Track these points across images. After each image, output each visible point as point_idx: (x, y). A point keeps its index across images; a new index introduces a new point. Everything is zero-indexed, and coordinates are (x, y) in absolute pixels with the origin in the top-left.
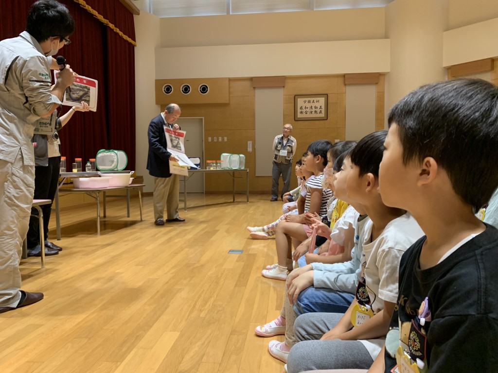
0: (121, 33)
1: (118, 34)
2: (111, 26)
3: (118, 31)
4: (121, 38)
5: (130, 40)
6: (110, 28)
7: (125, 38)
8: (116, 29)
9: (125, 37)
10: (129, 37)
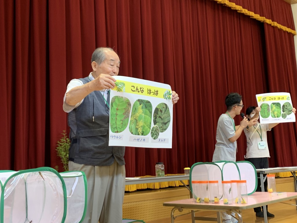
0: (279, 26)
1: (277, 27)
2: (268, 21)
3: (276, 24)
4: (280, 30)
5: (289, 30)
6: (267, 23)
7: (284, 30)
8: (274, 23)
9: (285, 28)
10: (288, 27)
